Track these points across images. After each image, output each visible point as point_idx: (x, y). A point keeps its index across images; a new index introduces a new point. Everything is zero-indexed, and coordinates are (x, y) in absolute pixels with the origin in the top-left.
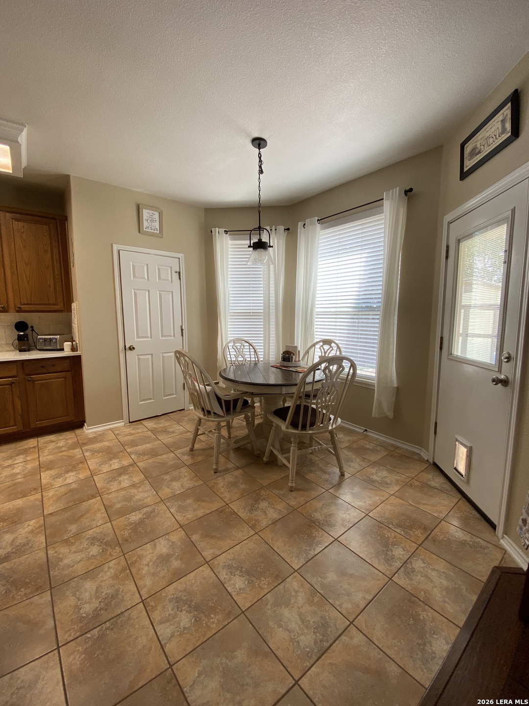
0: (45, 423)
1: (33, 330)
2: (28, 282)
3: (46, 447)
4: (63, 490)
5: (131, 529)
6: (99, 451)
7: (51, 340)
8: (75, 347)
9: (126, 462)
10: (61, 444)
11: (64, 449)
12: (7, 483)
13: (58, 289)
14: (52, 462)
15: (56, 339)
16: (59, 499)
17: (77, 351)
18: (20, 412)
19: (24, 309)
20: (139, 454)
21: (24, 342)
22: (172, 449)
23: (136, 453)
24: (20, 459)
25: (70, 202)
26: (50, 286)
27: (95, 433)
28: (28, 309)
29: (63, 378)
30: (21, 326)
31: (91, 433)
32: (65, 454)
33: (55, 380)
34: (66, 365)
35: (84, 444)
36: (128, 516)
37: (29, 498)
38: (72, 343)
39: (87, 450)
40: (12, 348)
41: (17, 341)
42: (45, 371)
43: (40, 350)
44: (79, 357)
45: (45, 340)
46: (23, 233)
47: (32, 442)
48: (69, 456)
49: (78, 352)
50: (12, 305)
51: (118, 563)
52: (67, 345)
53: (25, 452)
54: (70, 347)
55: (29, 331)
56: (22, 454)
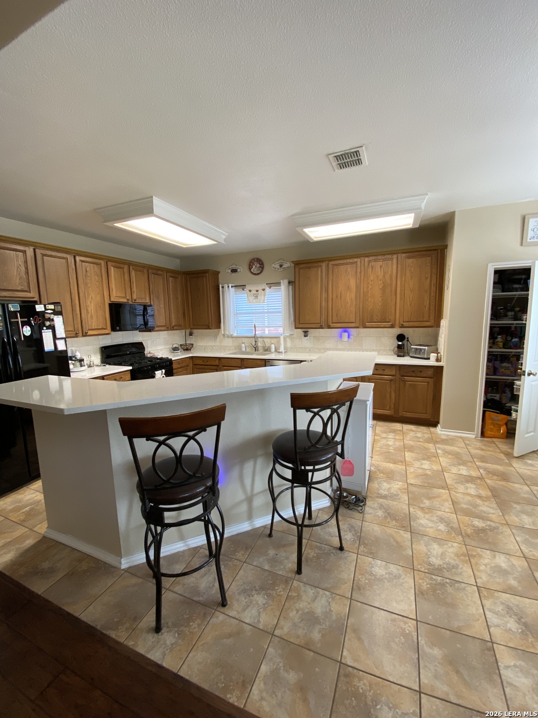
0: (409, 415)
1: (408, 341)
2: (411, 305)
3: (408, 434)
4: (420, 471)
5: (474, 530)
6: (449, 453)
7: (421, 350)
8: (439, 358)
9: (474, 474)
10: (419, 435)
11: (421, 440)
12: (384, 450)
13: (432, 308)
14: (412, 446)
15: (425, 349)
16: (417, 476)
17: (441, 361)
18: (394, 402)
19: (406, 326)
20: (489, 472)
21: (401, 351)
22: (528, 483)
23: (485, 469)
24: (391, 436)
25: (452, 233)
26: (425, 306)
27: (447, 435)
28: (407, 325)
29: (427, 382)
30: (401, 337)
31: (444, 434)
32: (422, 444)
33: (421, 383)
34: (430, 372)
35: (437, 442)
36: (472, 518)
37: (398, 466)
38: (438, 355)
39: (439, 448)
40: (393, 353)
41: (396, 348)
42: (414, 375)
43: (411, 357)
44: (441, 368)
45: (416, 349)
46: (411, 267)
47: (398, 426)
48: (425, 447)
49: (441, 363)
50: (397, 322)
51: (460, 548)
52: (433, 356)
53: (394, 431)
54: (435, 358)
55: (405, 342)
56: (393, 432)
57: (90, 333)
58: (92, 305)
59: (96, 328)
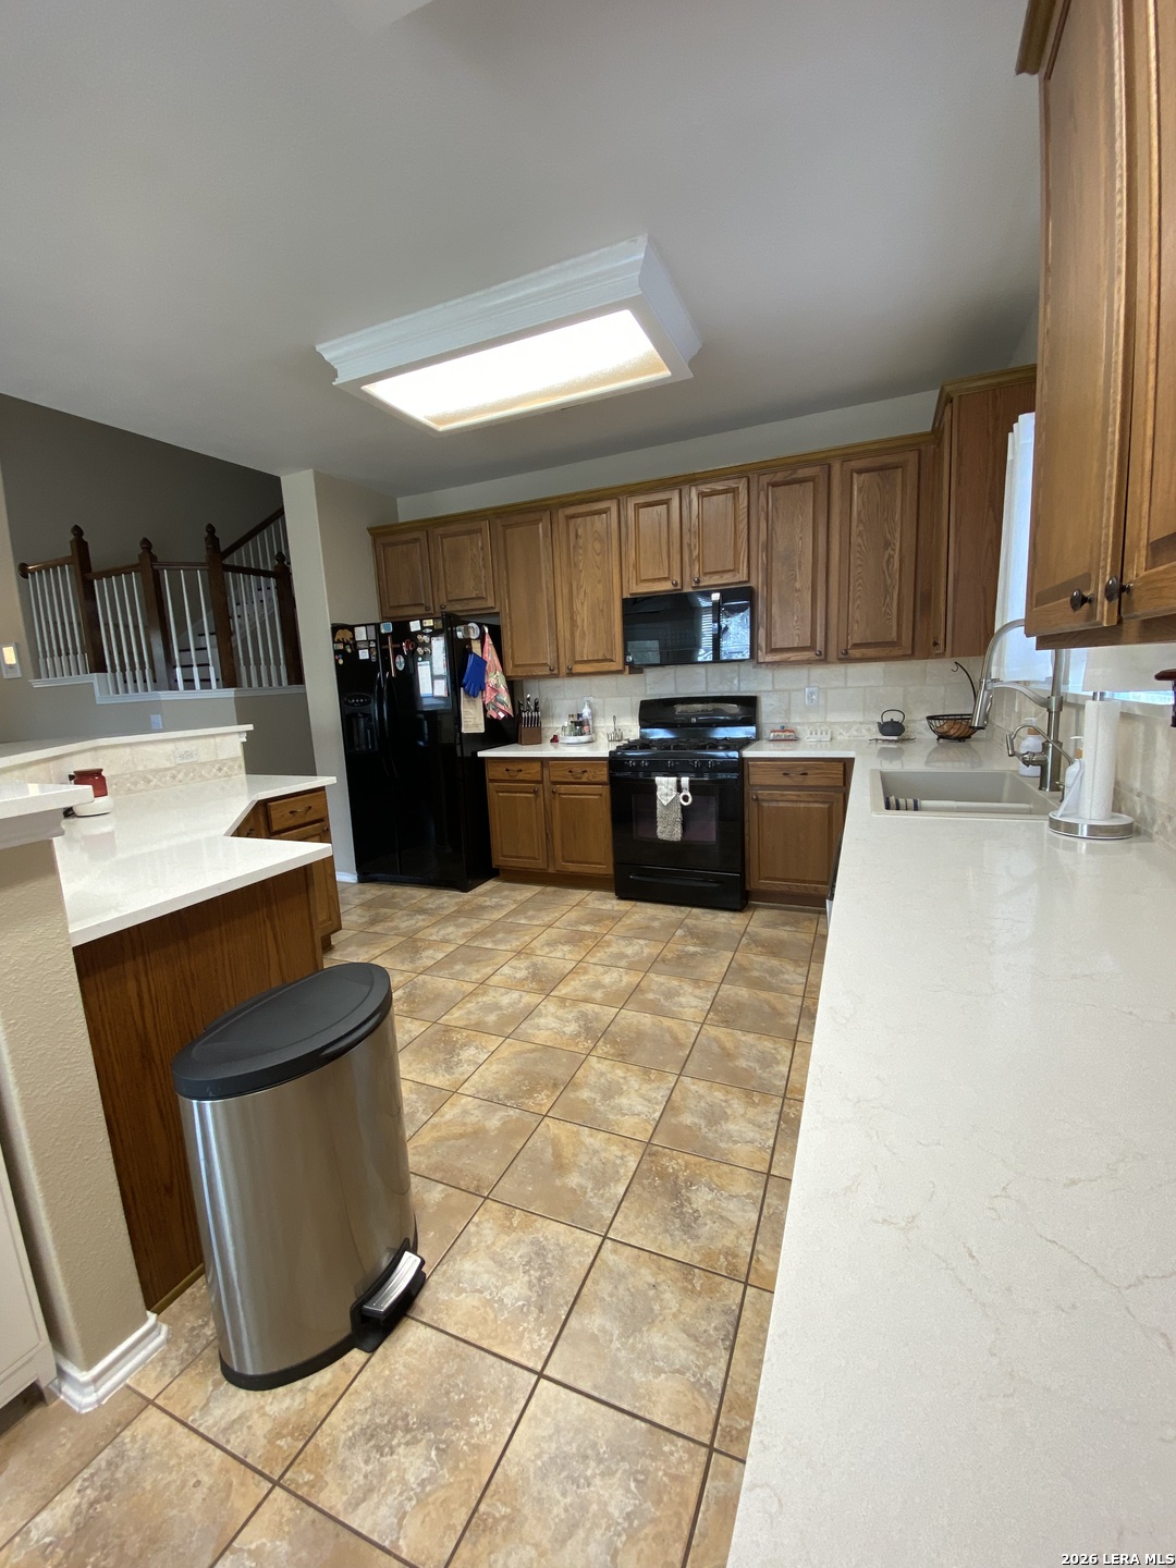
57: (579, 668)
58: (585, 608)
59: (590, 658)
